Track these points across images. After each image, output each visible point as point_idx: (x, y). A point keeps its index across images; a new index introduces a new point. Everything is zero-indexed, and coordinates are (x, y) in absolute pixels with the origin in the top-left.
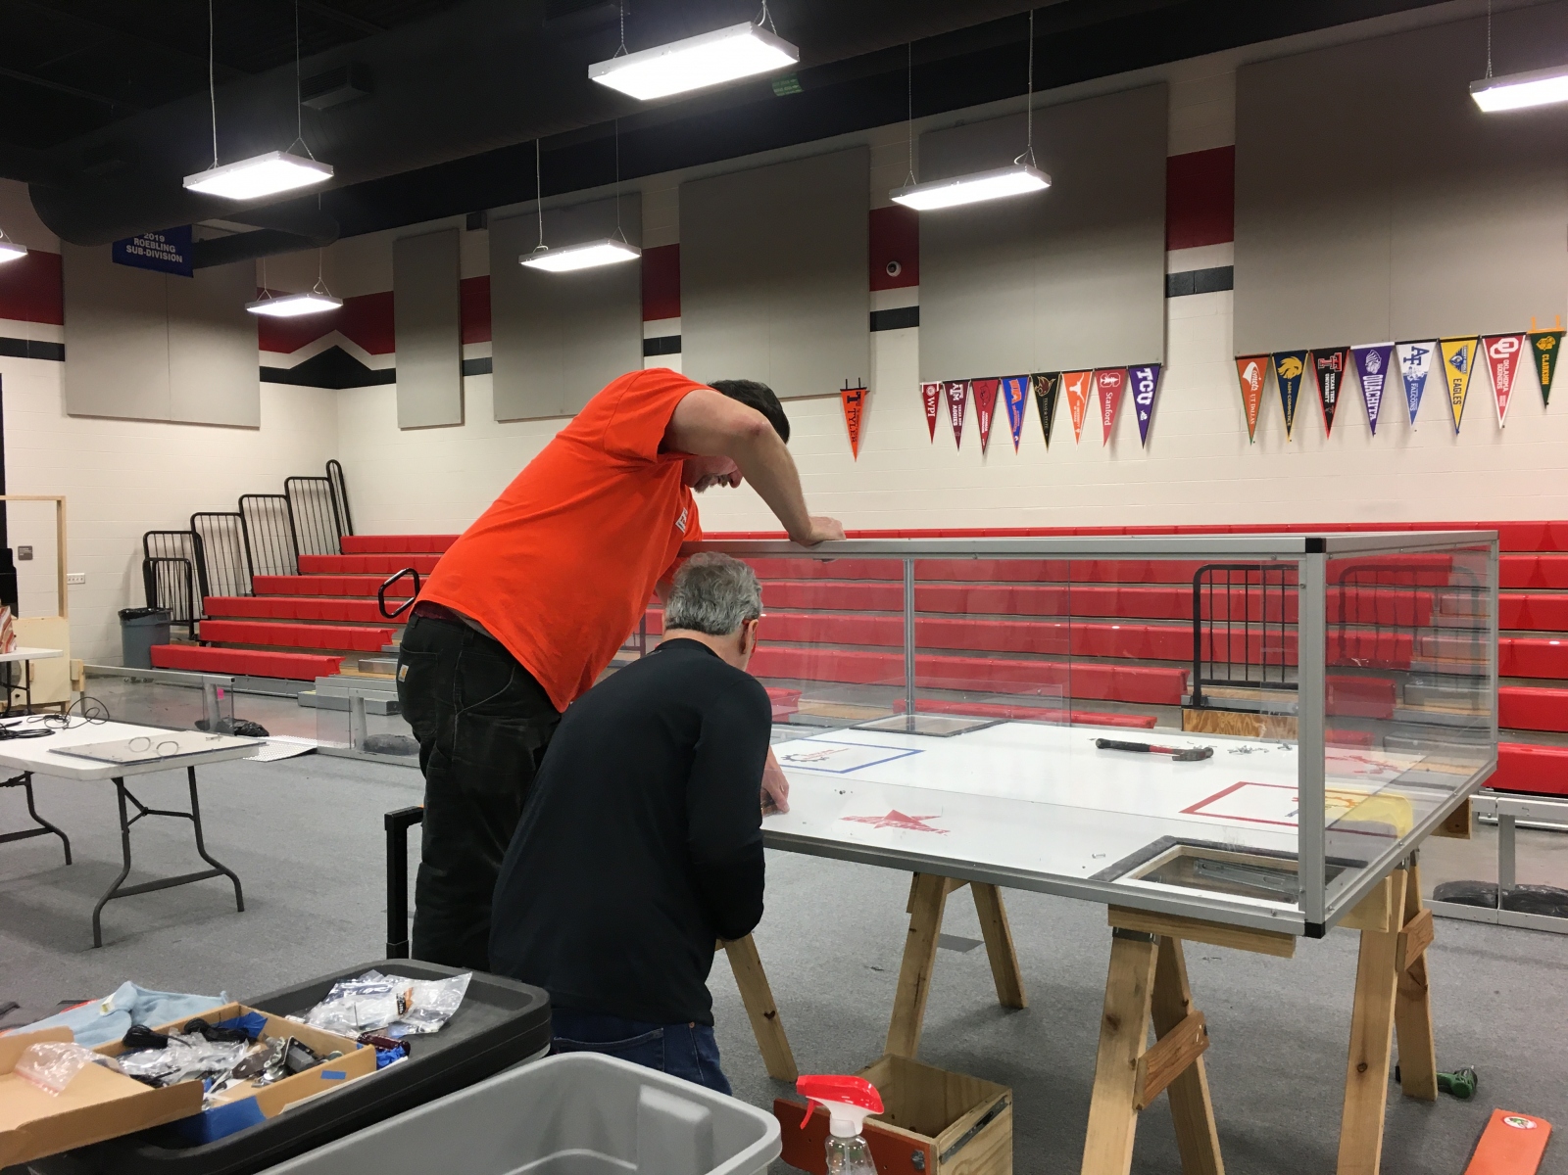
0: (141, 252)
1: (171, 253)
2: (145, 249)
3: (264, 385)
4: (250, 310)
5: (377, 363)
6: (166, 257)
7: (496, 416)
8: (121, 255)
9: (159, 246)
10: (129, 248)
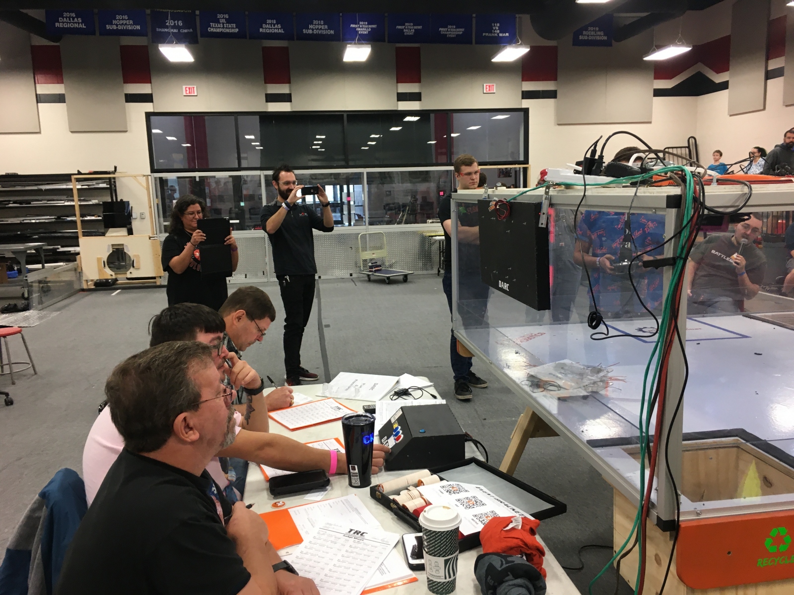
0: (586, 38)
1: (601, 36)
2: (588, 36)
3: (654, 98)
4: (646, 59)
5: (718, 79)
6: (598, 38)
7: (784, 102)
8: (576, 42)
9: (595, 33)
10: (581, 37)
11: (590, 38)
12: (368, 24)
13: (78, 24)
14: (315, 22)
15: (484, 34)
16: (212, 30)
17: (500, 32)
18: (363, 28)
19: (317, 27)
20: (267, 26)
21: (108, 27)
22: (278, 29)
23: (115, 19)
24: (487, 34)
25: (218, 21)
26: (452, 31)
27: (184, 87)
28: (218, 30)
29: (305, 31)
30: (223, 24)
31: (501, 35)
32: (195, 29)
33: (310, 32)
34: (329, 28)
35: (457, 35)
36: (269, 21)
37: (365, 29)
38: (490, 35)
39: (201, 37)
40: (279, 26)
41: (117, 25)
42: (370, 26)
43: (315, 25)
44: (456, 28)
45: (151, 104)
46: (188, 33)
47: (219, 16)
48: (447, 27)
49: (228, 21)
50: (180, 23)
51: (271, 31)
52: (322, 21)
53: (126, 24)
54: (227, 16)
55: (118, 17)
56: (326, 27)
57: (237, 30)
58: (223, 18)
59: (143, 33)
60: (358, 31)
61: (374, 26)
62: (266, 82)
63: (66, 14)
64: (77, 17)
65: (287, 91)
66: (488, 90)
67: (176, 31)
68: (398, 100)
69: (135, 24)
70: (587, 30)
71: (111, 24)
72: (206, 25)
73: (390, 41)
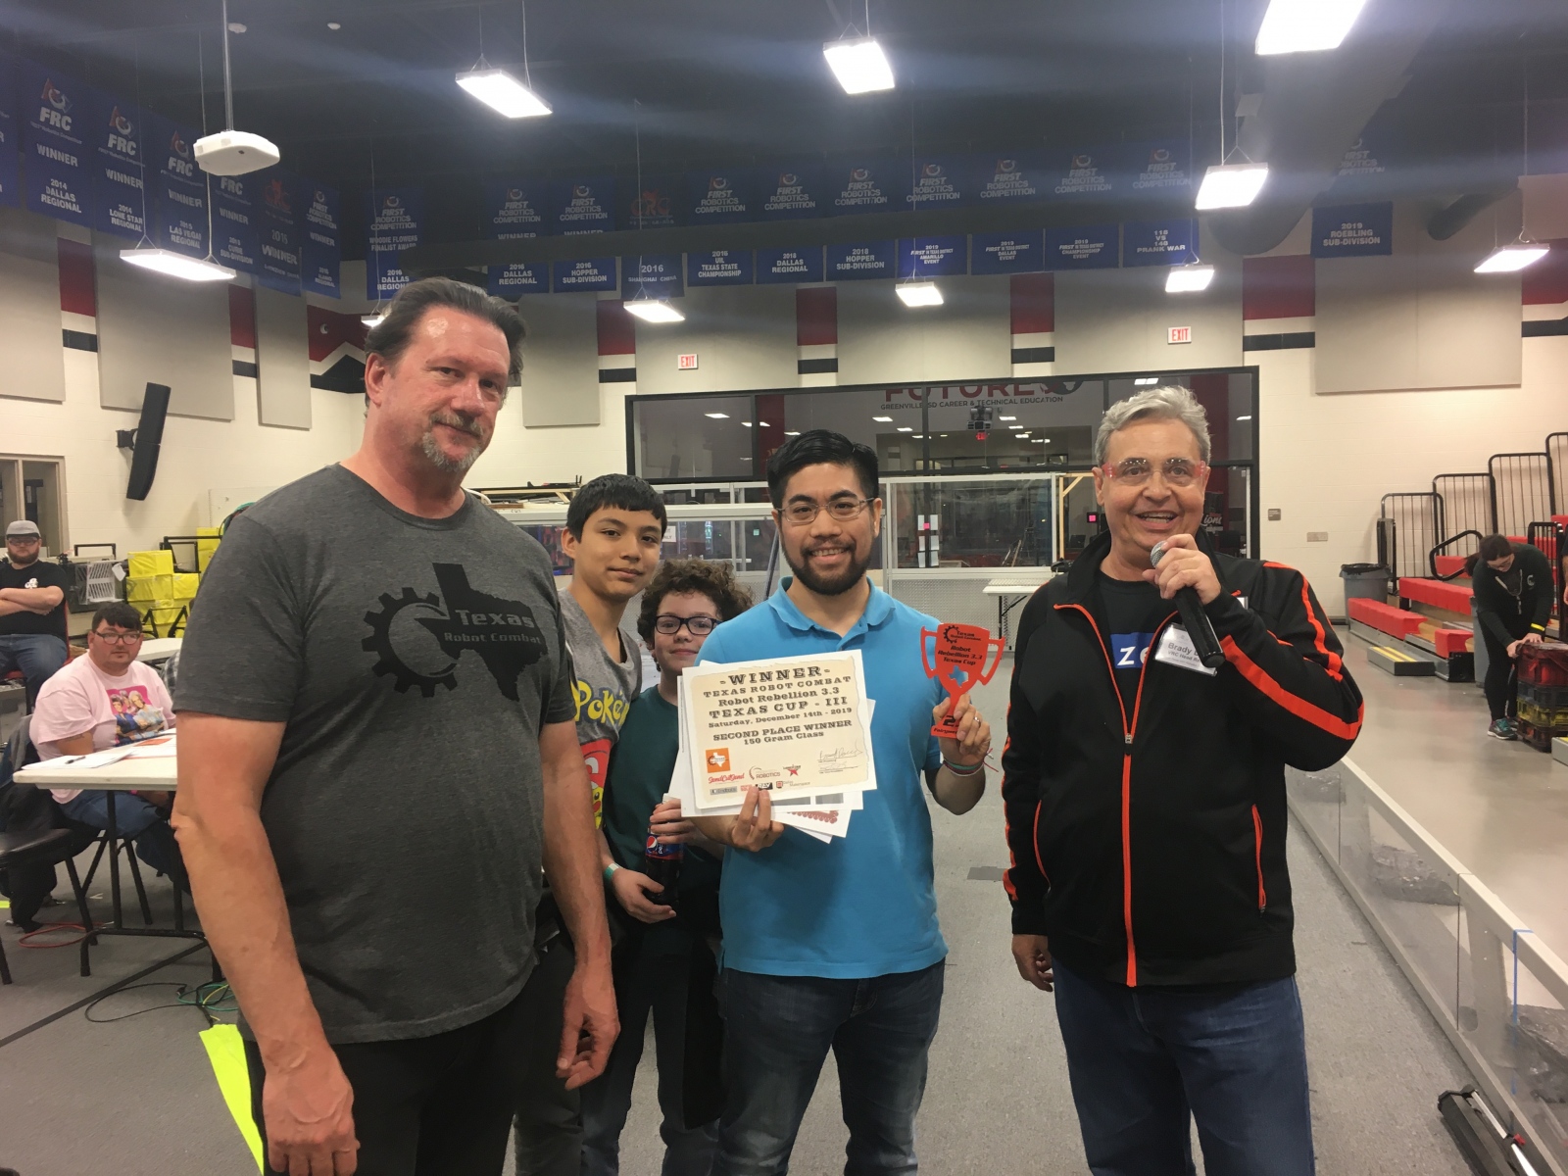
0: (1337, 242)
1: (1369, 237)
2: (1341, 239)
3: (1525, 339)
4: (1479, 270)
6: (1363, 242)
8: (1319, 250)
9: (1357, 233)
10: (1326, 242)
11: (1345, 242)
12: (939, 249)
13: (527, 279)
14: (855, 251)
15: (1139, 250)
16: (704, 275)
17: (1169, 245)
18: (931, 256)
19: (860, 259)
21: (565, 280)
22: (799, 266)
23: (575, 268)
24: (1145, 250)
25: (712, 262)
26: (1082, 248)
27: (679, 356)
28: (714, 275)
29: (839, 266)
30: (720, 264)
31: (1170, 248)
32: (680, 277)
33: (848, 266)
34: (877, 259)
35: (1091, 254)
36: (786, 256)
37: (935, 257)
38: (1150, 250)
39: (689, 285)
41: (577, 277)
42: (942, 251)
43: (856, 255)
44: (1089, 243)
45: (634, 383)
46: (671, 281)
47: (716, 254)
48: (1073, 243)
49: (728, 261)
50: (661, 269)
51: (789, 270)
52: (866, 250)
53: (588, 275)
54: (726, 253)
56: (873, 257)
57: (739, 272)
58: (721, 256)
59: (609, 286)
60: (923, 261)
61: (948, 251)
62: (800, 342)
63: (513, 267)
64: (526, 269)
65: (832, 356)
66: (1176, 338)
67: (653, 280)
68: (1013, 362)
69: (600, 274)
70: (1339, 228)
71: (570, 276)
72: (695, 268)
73: (973, 274)
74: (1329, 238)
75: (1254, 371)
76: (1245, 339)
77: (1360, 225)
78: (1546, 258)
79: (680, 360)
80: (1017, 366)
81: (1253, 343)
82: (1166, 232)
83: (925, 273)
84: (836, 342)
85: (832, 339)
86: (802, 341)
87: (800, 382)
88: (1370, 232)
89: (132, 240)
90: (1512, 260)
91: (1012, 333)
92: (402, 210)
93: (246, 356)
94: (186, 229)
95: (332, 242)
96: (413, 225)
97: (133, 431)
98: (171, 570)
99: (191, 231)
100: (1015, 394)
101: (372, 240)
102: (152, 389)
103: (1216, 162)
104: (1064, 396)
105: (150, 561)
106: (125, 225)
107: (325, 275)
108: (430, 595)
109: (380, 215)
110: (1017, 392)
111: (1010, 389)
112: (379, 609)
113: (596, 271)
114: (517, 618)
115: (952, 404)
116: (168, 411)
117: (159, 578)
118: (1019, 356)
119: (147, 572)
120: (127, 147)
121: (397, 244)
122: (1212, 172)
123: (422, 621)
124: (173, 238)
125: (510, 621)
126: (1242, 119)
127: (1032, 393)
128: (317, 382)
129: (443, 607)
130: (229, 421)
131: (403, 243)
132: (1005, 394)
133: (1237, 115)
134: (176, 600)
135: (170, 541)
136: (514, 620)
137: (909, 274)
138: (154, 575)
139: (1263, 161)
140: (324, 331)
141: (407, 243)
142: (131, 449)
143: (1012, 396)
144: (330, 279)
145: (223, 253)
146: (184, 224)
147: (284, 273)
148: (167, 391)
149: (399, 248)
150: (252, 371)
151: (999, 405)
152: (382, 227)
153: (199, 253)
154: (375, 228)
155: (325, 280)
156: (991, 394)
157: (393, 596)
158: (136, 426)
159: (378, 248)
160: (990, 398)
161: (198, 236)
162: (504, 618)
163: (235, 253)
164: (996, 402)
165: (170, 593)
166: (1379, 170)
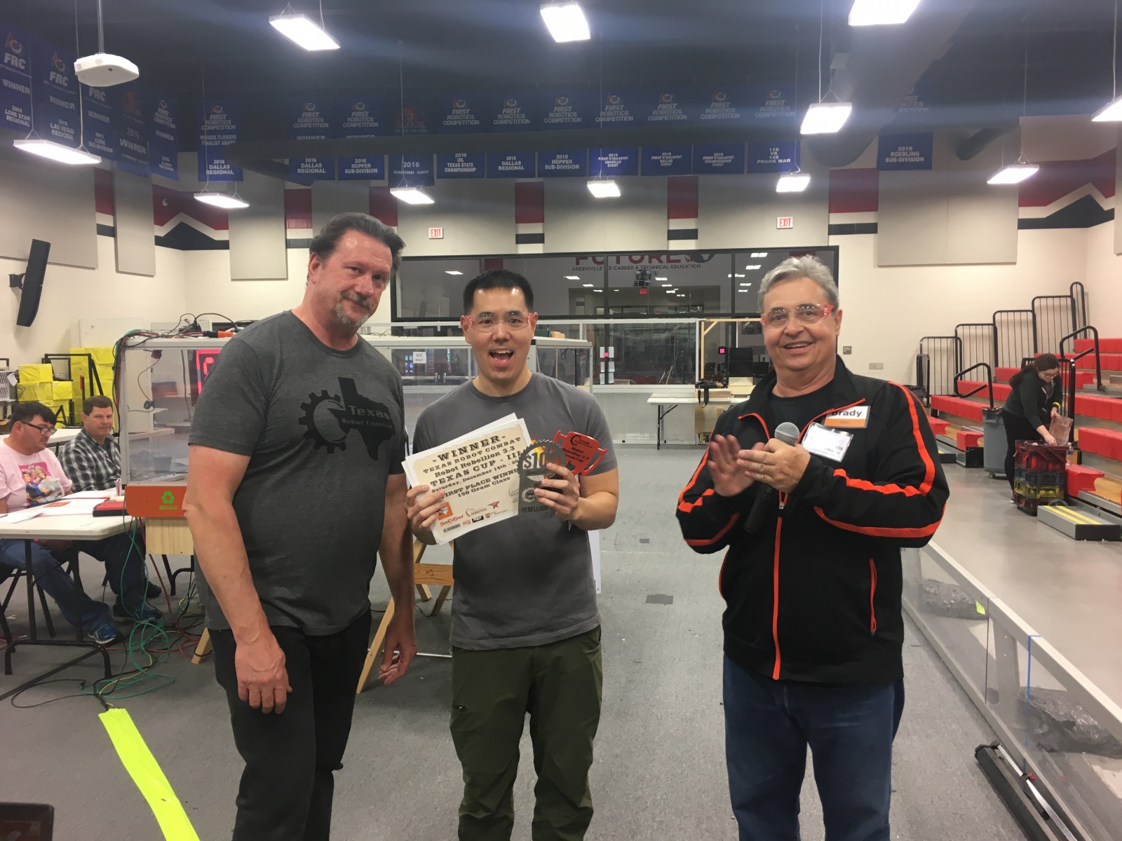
0: (895, 160)
1: (916, 157)
2: (898, 158)
3: (1021, 232)
4: (989, 182)
5: (1107, 205)
6: (912, 160)
8: (882, 166)
9: (908, 154)
10: (887, 160)
11: (901, 160)
12: (618, 156)
13: (319, 169)
14: (558, 156)
15: (758, 161)
16: (449, 170)
17: (780, 158)
18: (612, 161)
19: (562, 162)
20: (507, 163)
21: (347, 171)
22: (518, 166)
23: (354, 163)
24: (762, 161)
25: (455, 161)
26: (719, 159)
27: (430, 229)
28: (455, 170)
29: (547, 167)
30: (461, 163)
31: (780, 161)
32: (431, 171)
33: (553, 167)
34: (574, 163)
35: (725, 164)
36: (509, 158)
37: (615, 162)
38: (766, 161)
39: (438, 177)
40: (520, 163)
41: (355, 169)
42: (621, 158)
43: (559, 159)
44: (724, 155)
46: (425, 174)
47: (457, 155)
48: (713, 155)
49: (466, 160)
50: (417, 165)
51: (510, 168)
52: (567, 156)
53: (364, 168)
54: (465, 155)
55: (357, 161)
56: (571, 161)
57: (475, 169)
58: (461, 157)
59: (380, 176)
60: (607, 164)
61: (625, 158)
62: (517, 222)
63: (308, 160)
64: (318, 162)
65: (540, 231)
66: (782, 224)
67: (412, 173)
68: (669, 239)
69: (373, 167)
70: (896, 150)
71: (350, 168)
72: (443, 165)
73: (643, 174)
74: (889, 156)
75: (836, 249)
76: (830, 226)
77: (911, 148)
78: (1037, 175)
79: (431, 232)
80: (671, 242)
81: (835, 230)
82: (777, 149)
83: (608, 174)
84: (542, 221)
85: (540, 219)
86: (520, 219)
87: (517, 249)
88: (917, 154)
89: (23, 133)
90: (1014, 175)
91: (669, 218)
92: (225, 116)
93: (107, 221)
94: (62, 125)
95: (172, 138)
96: (234, 127)
97: (22, 275)
98: (51, 379)
99: (66, 127)
100: (667, 262)
101: (202, 137)
102: (36, 243)
103: (816, 101)
104: (702, 264)
105: (34, 371)
106: (17, 121)
107: (166, 162)
108: (336, 395)
109: (208, 119)
110: (669, 261)
111: (664, 258)
112: (309, 401)
113: (369, 165)
114: (381, 413)
115: (624, 268)
116: (49, 260)
117: (42, 384)
118: (673, 235)
119: (33, 380)
120: (18, 63)
121: (221, 141)
122: (813, 107)
123: (330, 410)
124: (53, 131)
125: (377, 414)
126: (834, 70)
127: (679, 261)
128: (160, 241)
129: (342, 403)
130: (94, 269)
131: (226, 140)
132: (660, 261)
133: (832, 67)
134: (55, 401)
135: (49, 357)
136: (379, 414)
137: (597, 174)
138: (38, 382)
139: (850, 101)
140: (165, 204)
141: (229, 140)
142: (20, 288)
143: (665, 263)
144: (170, 165)
145: (91, 144)
146: (61, 122)
147: (135, 160)
148: (48, 245)
149: (223, 144)
150: (111, 232)
151: (656, 270)
152: (209, 128)
153: (73, 144)
154: (204, 128)
155: (166, 166)
156: (650, 262)
157: (316, 394)
158: (24, 272)
159: (207, 143)
160: (650, 264)
161: (72, 131)
162: (374, 413)
163: (100, 144)
164: (654, 267)
165: (50, 396)
166: (925, 109)
